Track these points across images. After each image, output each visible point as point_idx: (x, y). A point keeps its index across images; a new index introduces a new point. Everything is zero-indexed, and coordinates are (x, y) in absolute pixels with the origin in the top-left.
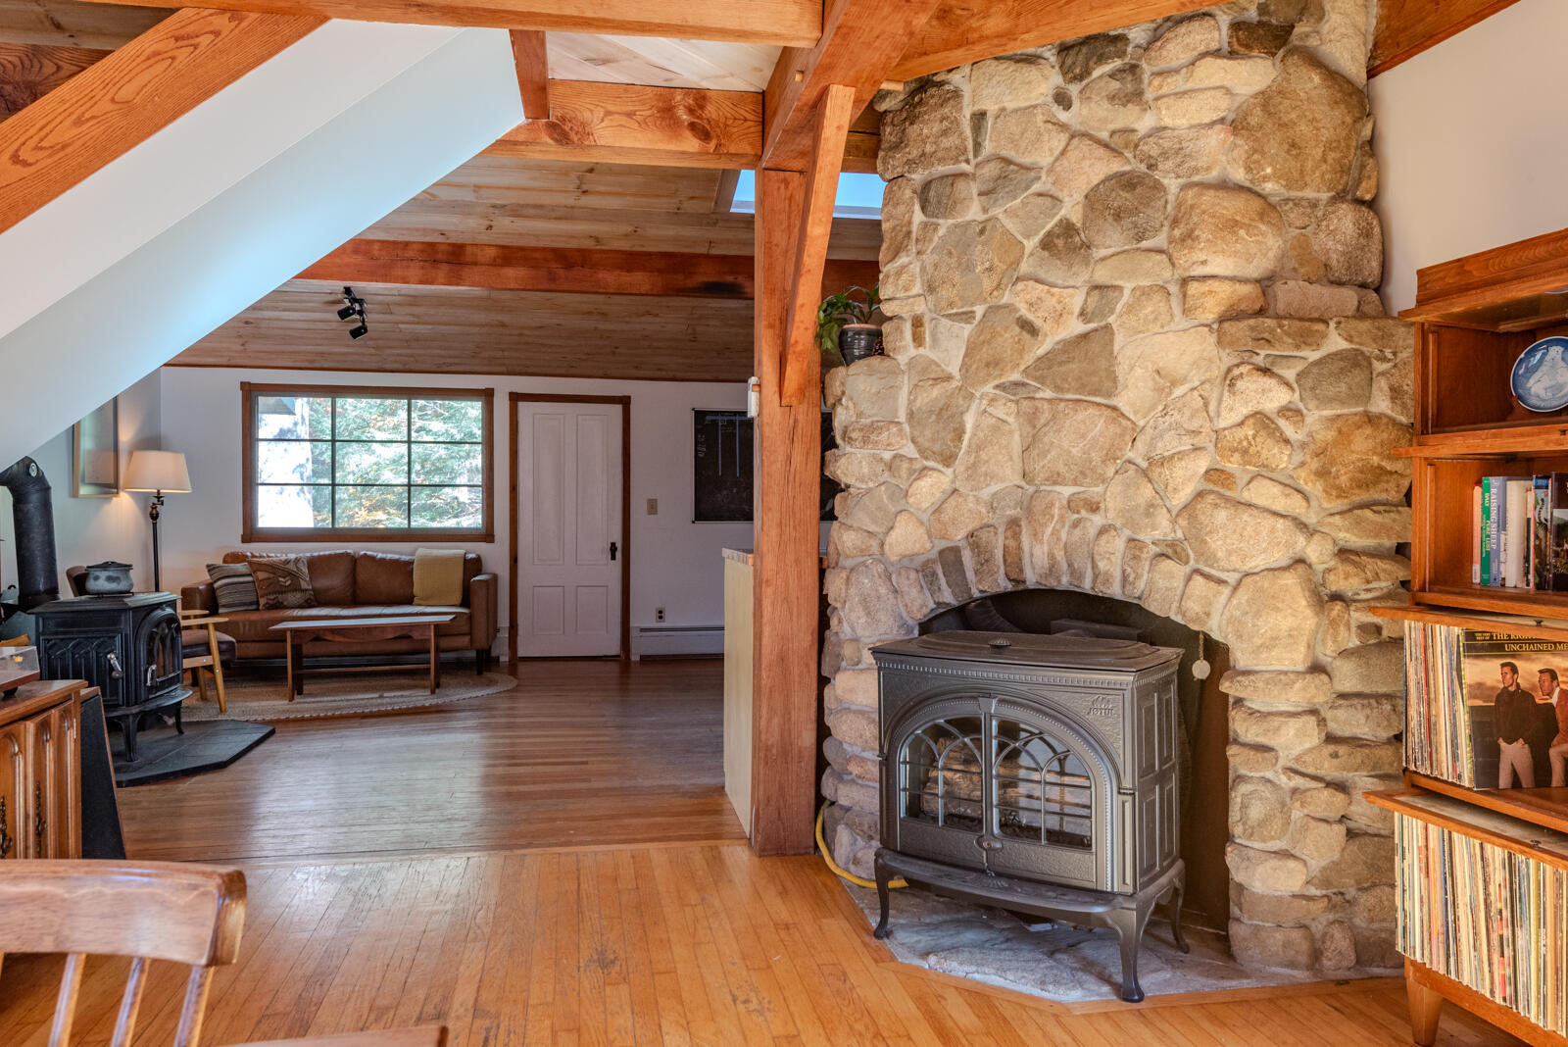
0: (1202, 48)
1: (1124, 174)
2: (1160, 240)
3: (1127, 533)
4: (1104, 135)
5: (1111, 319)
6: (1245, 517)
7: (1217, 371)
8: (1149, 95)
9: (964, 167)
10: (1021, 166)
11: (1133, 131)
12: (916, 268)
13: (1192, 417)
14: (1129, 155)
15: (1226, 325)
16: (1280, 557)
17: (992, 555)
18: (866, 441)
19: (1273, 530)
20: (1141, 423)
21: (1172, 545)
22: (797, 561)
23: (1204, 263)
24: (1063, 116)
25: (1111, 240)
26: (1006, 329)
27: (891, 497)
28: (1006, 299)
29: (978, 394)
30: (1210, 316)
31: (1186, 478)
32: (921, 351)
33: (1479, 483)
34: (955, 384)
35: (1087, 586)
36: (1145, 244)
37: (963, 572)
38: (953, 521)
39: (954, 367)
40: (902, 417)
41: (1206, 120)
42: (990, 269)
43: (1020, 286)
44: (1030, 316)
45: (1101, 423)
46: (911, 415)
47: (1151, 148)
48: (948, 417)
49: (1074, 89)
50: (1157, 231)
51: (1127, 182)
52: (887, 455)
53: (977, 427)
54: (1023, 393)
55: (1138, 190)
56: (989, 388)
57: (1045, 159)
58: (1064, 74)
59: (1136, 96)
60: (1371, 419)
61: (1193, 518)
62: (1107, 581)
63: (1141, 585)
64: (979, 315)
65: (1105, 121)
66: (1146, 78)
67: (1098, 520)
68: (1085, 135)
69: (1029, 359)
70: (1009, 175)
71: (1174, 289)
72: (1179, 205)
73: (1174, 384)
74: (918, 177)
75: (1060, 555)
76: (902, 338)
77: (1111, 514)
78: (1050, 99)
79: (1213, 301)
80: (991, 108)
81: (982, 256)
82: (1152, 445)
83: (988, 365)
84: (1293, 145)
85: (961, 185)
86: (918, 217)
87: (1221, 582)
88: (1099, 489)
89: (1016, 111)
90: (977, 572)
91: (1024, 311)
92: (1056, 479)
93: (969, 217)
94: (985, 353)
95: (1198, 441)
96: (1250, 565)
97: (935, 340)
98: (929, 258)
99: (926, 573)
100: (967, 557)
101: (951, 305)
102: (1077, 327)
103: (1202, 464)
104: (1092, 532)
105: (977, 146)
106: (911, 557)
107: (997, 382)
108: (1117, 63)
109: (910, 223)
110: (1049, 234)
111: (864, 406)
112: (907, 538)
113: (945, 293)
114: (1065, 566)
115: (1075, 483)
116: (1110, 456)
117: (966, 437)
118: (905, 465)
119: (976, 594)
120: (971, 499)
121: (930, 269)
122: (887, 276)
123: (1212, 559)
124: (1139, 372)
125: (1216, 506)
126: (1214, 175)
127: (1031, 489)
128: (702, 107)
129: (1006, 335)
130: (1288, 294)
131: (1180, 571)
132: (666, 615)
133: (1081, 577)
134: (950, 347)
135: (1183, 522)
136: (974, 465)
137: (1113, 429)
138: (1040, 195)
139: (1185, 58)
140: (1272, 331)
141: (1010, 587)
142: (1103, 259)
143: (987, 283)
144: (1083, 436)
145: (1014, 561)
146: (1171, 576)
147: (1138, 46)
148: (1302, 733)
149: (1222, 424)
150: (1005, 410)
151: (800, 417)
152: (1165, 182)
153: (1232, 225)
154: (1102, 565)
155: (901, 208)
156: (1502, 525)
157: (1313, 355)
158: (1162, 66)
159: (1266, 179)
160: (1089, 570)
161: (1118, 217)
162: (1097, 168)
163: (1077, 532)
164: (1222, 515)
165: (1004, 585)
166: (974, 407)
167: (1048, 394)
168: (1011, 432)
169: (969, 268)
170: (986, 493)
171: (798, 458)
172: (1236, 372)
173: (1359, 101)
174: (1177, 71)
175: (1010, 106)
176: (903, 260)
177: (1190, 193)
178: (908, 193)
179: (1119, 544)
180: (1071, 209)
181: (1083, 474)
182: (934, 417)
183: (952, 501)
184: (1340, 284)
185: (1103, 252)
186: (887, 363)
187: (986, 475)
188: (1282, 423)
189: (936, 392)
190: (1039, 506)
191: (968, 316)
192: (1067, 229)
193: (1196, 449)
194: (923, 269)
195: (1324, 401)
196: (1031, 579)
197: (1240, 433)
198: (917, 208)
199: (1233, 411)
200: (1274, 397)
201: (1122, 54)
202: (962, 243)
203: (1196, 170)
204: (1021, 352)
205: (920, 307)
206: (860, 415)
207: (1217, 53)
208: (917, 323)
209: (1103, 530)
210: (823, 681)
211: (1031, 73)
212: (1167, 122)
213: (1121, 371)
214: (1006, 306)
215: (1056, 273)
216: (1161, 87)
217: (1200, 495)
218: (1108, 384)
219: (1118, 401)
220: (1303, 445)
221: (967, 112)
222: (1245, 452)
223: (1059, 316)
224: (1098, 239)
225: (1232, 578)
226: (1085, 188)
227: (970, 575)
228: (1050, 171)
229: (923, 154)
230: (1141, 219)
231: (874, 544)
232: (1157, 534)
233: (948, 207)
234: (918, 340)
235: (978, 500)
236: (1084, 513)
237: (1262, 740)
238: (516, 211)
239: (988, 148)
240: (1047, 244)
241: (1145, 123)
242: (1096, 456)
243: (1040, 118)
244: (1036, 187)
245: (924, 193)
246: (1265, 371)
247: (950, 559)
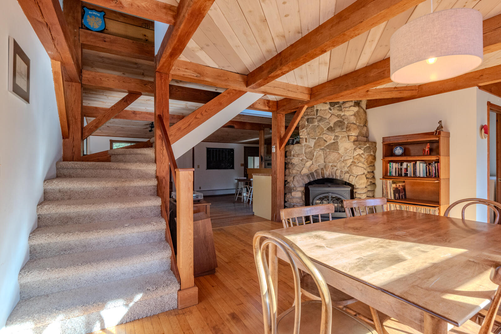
0: (351, 105)
1: (340, 121)
2: (345, 130)
3: (340, 170)
4: (336, 115)
5: (338, 140)
6: (358, 168)
7: (353, 148)
8: (343, 110)
9: (314, 117)
10: (324, 118)
11: (341, 115)
12: (306, 131)
13: (350, 154)
14: (340, 118)
15: (355, 142)
16: (362, 173)
17: (319, 173)
18: (298, 156)
19: (362, 169)
20: (343, 155)
21: (347, 171)
22: (282, 175)
23: (352, 134)
24: (330, 111)
25: (338, 129)
26: (322, 141)
27: (302, 165)
28: (321, 136)
29: (316, 150)
30: (352, 141)
31: (349, 162)
32: (307, 143)
33: (389, 163)
34: (313, 148)
35: (334, 177)
36: (343, 130)
37: (314, 176)
38: (313, 168)
39: (312, 146)
40: (304, 153)
41: (351, 114)
42: (319, 132)
43: (324, 135)
44: (325, 139)
45: (337, 155)
46: (305, 153)
47: (343, 117)
48: (312, 153)
49: (332, 108)
50: (344, 129)
51: (341, 122)
52: (301, 159)
53: (316, 155)
54: (324, 150)
55: (342, 123)
56: (318, 149)
57: (328, 117)
58: (331, 106)
59: (341, 110)
60: (371, 155)
61: (350, 168)
62: (338, 177)
63: (343, 177)
64: (317, 139)
65: (337, 113)
66: (342, 107)
67: (336, 168)
68: (334, 115)
69: (325, 145)
70: (322, 119)
71: (347, 137)
72: (347, 126)
73: (347, 150)
74: (306, 117)
75: (330, 173)
76: (303, 141)
77: (338, 167)
78: (328, 109)
79: (353, 139)
80: (319, 109)
81: (318, 130)
82: (344, 158)
83: (318, 146)
84: (360, 119)
85: (314, 119)
86: (306, 123)
87: (354, 176)
88: (336, 164)
89: (323, 110)
90: (317, 176)
91: (324, 138)
92: (330, 162)
93: (315, 124)
94: (318, 144)
95: (351, 157)
96: (358, 174)
97: (309, 142)
98: (308, 130)
99: (308, 176)
100: (315, 174)
101: (312, 137)
102: (333, 141)
103: (351, 160)
104: (335, 170)
105: (317, 114)
106: (305, 174)
107: (320, 148)
108: (338, 105)
109: (305, 124)
110: (328, 128)
111: (297, 151)
112: (305, 171)
113: (311, 135)
114: (331, 175)
115: (333, 163)
116: (338, 159)
117: (315, 156)
118: (304, 160)
119: (316, 179)
120: (315, 165)
121: (308, 131)
122: (301, 132)
123: (353, 173)
124: (342, 148)
125: (353, 166)
126: (352, 122)
127: (325, 164)
129: (322, 142)
130: (360, 138)
131: (349, 175)
132: (201, 188)
133: (334, 176)
134: (312, 143)
135: (349, 168)
136: (316, 160)
137: (339, 155)
138: (327, 122)
139: (348, 106)
140: (361, 143)
141: (322, 178)
142: (337, 132)
143: (318, 134)
144: (334, 157)
145: (323, 174)
146: (347, 176)
147: (341, 103)
149: (354, 155)
150: (321, 152)
151: (282, 152)
152: (345, 122)
153: (355, 129)
154: (337, 174)
155: (303, 122)
156: (393, 168)
157: (365, 147)
158: (345, 106)
159: (357, 123)
160: (335, 175)
161: (339, 126)
162: (336, 119)
163: (333, 170)
164: (354, 167)
165: (321, 177)
166: (316, 152)
167: (328, 150)
168: (322, 156)
169: (315, 132)
170: (318, 164)
171: (282, 159)
172: (356, 148)
173: (365, 112)
174: (347, 107)
175: (322, 109)
176: (304, 129)
177: (349, 124)
178: (305, 120)
179: (339, 171)
180: (332, 125)
181: (334, 162)
182: (309, 153)
183: (312, 166)
184: (364, 137)
185: (337, 131)
186: (301, 145)
187: (318, 162)
188: (362, 155)
189: (309, 149)
190: (327, 166)
191: (315, 139)
192: (331, 127)
193: (350, 159)
194: (307, 131)
195: (367, 153)
196: (326, 177)
197: (357, 157)
198: (306, 122)
199: (356, 153)
200: (361, 152)
201: (339, 104)
202: (314, 128)
203: (350, 121)
204: (324, 144)
205: (306, 137)
206: (296, 152)
207: (352, 106)
208: (306, 139)
209: (337, 170)
210: (285, 194)
211: (326, 105)
212: (346, 114)
213: (340, 148)
214: (321, 138)
215: (330, 133)
216: (345, 109)
217: (351, 165)
218: (338, 149)
219: (340, 152)
220: (365, 158)
221: (315, 109)
222: (358, 159)
223: (330, 140)
224: (336, 129)
225: (356, 176)
226: (334, 122)
227: (315, 176)
228: (329, 119)
229: (307, 114)
230: (343, 127)
231: (299, 172)
232: (345, 170)
233: (312, 123)
234: (306, 141)
235: (317, 166)
236: (334, 167)
237: (360, 197)
239: (318, 115)
240: (328, 129)
241: (342, 114)
242: (336, 159)
243: (327, 112)
244: (326, 121)
245: (308, 120)
246: (360, 148)
247: (312, 174)
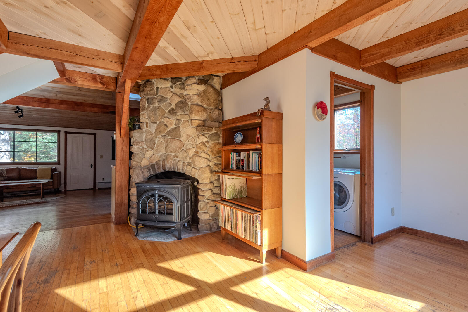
0: (193, 82)
1: (182, 101)
2: (187, 113)
3: (183, 161)
4: (179, 94)
5: (180, 125)
6: (200, 159)
7: (196, 135)
8: (186, 88)
9: (155, 96)
10: (165, 98)
11: (183, 94)
12: (146, 114)
13: (192, 142)
14: (183, 98)
15: (197, 127)
16: (205, 165)
17: (160, 165)
18: (137, 145)
19: (204, 161)
20: (185, 143)
21: (190, 163)
22: (124, 167)
23: (194, 117)
24: (172, 90)
25: (180, 112)
26: (162, 126)
27: (142, 155)
28: (162, 120)
29: (158, 137)
30: (195, 126)
31: (192, 152)
32: (147, 129)
33: (231, 153)
34: (154, 135)
35: (176, 170)
36: (185, 113)
37: (155, 169)
38: (153, 159)
39: (154, 132)
40: (144, 141)
41: (194, 94)
42: (160, 115)
43: (165, 118)
44: (167, 124)
45: (178, 143)
46: (146, 140)
47: (186, 97)
48: (152, 141)
49: (174, 86)
50: (187, 111)
51: (182, 102)
52: (141, 147)
53: (158, 143)
54: (165, 137)
55: (184, 104)
56: (160, 136)
57: (169, 97)
58: (172, 83)
59: (183, 88)
60: (219, 143)
61: (193, 159)
62: (179, 170)
63: (185, 170)
64: (158, 123)
65: (179, 92)
66: (185, 85)
67: (178, 159)
68: (175, 94)
69: (167, 131)
70: (162, 99)
71: (190, 121)
72: (190, 107)
73: (190, 137)
74: (147, 97)
75: (172, 165)
76: (144, 126)
77: (180, 158)
78: (170, 87)
79: (196, 123)
80: (160, 87)
81: (158, 113)
82: (186, 147)
83: (160, 132)
84: (208, 99)
85: (154, 100)
86: (147, 104)
87: (197, 169)
88: (178, 154)
89: (164, 88)
90: (157, 169)
91: (165, 123)
92: (171, 152)
93: (156, 105)
94: (159, 130)
95: (194, 146)
96: (201, 166)
97: (150, 127)
98: (149, 112)
99: (148, 169)
100: (156, 166)
101: (153, 121)
102: (174, 126)
103: (194, 150)
104: (177, 161)
105: (157, 93)
106: (146, 166)
107: (161, 135)
108: (180, 82)
109: (145, 105)
110: (170, 110)
111: (137, 138)
112: (145, 162)
113: (152, 118)
114: (173, 167)
115: (174, 153)
116: (180, 148)
117: (156, 144)
118: (144, 149)
119: (158, 173)
120: (157, 155)
121: (149, 114)
122: (141, 115)
123: (195, 166)
124: (184, 134)
125: (196, 157)
126: (196, 103)
127: (167, 154)
128: (103, 79)
129: (163, 127)
130: (208, 123)
131: (191, 167)
132: (105, 179)
133: (175, 169)
134: (153, 128)
135: (191, 159)
136: (157, 149)
137: (180, 144)
138: (168, 103)
139: (191, 83)
140: (204, 129)
141: (163, 171)
142: (178, 115)
143: (159, 118)
144: (175, 145)
145: (164, 166)
146: (189, 168)
147: (184, 80)
148: (209, 193)
149: (197, 143)
150: (162, 140)
151: (125, 140)
152: (188, 103)
153: (198, 111)
154: (178, 167)
155: (144, 103)
156: (233, 160)
157: (210, 133)
158: (187, 84)
159: (204, 104)
160: (177, 167)
161: (181, 108)
162: (177, 100)
163: (175, 161)
164: (197, 158)
165: (162, 171)
166: (157, 139)
167: (170, 137)
168: (163, 144)
169: (156, 114)
170: (159, 155)
171: (124, 148)
172: (199, 135)
173: (219, 94)
174: (190, 85)
175: (163, 87)
176: (144, 112)
177: (192, 105)
178: (145, 100)
179: (181, 163)
180: (173, 106)
181: (176, 151)
182: (150, 141)
183: (153, 156)
184: (216, 122)
185: (179, 114)
186: (141, 130)
187: (159, 151)
188: (206, 144)
189: (150, 136)
190: (168, 157)
191: (156, 123)
192: (173, 109)
193: (193, 147)
194: (148, 114)
195: (212, 140)
196: (167, 170)
197: (200, 145)
198: (146, 103)
199: (199, 141)
200: (205, 140)
201: (181, 81)
202: (155, 109)
203: (193, 102)
204: (165, 130)
205: (147, 121)
206: (136, 140)
207: (196, 83)
208: (147, 123)
209: (179, 161)
210: (129, 190)
211: (166, 82)
212: (188, 93)
213: (182, 134)
214: (162, 122)
215: (171, 117)
216: (187, 87)
217: (194, 155)
218: (179, 136)
219: (182, 139)
220: (209, 147)
221: (155, 87)
222: (200, 148)
223: (171, 124)
224: (178, 112)
225: (198, 168)
226: (175, 103)
227: (156, 169)
228: (170, 99)
229: (148, 93)
230: (184, 109)
231: (139, 164)
232: (187, 162)
233: (152, 103)
234: (147, 127)
235: (158, 156)
236: (176, 158)
237: (203, 194)
238: (63, 93)
239: (159, 94)
240: (169, 112)
241: (185, 93)
242: (178, 148)
243: (168, 90)
244: (167, 102)
245: (148, 100)
246: (203, 135)
247: (153, 166)
